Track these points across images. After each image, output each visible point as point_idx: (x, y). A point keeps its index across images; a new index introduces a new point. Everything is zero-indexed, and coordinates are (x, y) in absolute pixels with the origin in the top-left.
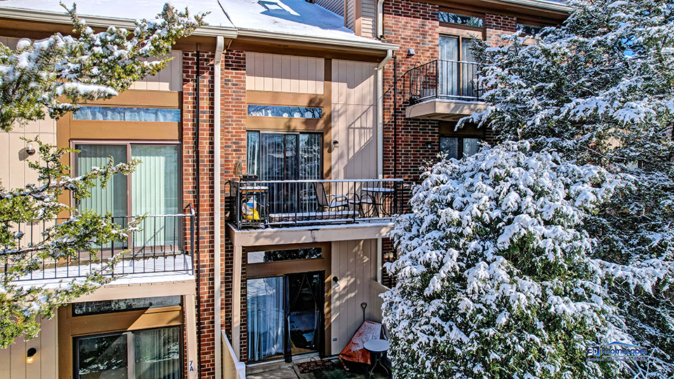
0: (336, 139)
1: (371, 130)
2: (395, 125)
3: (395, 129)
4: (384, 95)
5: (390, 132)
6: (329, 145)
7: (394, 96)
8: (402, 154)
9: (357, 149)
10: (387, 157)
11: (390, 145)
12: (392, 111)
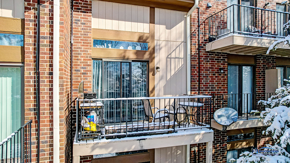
0: (158, 66)
1: (183, 60)
2: (199, 56)
3: (199, 59)
4: (191, 35)
5: (195, 61)
6: (153, 70)
7: (198, 35)
8: (203, 77)
9: (173, 73)
10: (193, 79)
11: (196, 70)
12: (197, 46)
